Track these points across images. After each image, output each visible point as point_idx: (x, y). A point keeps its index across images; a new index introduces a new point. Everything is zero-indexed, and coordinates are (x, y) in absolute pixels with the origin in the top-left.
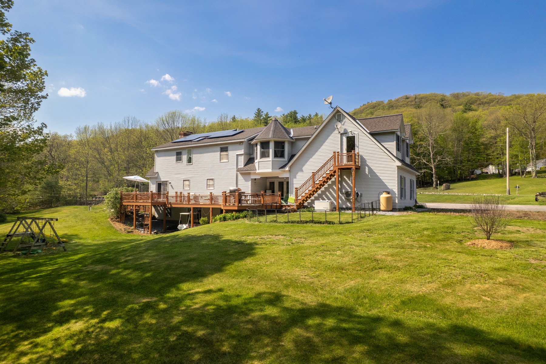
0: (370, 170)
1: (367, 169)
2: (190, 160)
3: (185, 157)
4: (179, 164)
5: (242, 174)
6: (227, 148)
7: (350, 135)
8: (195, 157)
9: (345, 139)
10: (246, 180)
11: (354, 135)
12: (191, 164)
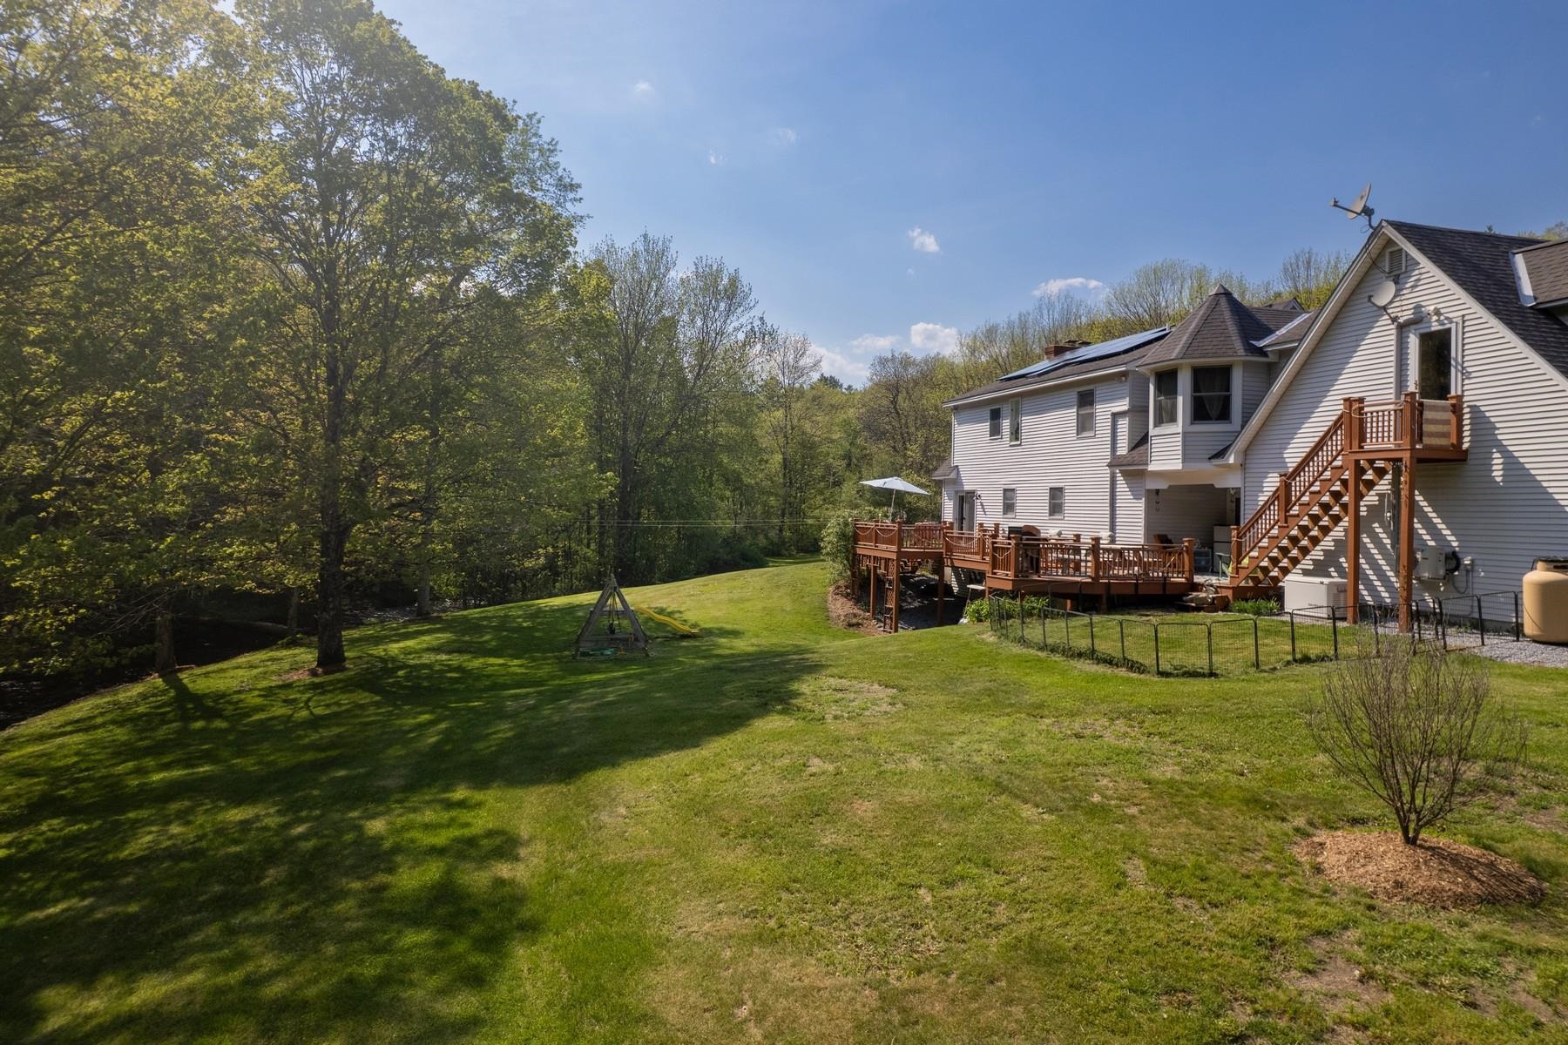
0: (1511, 462)
1: (1497, 460)
2: (1016, 433)
3: (1006, 424)
4: (997, 444)
5: (1124, 474)
6: (1094, 393)
7: (1435, 327)
8: (1027, 422)
9: (1413, 342)
10: (1135, 495)
11: (1448, 326)
12: (1019, 442)
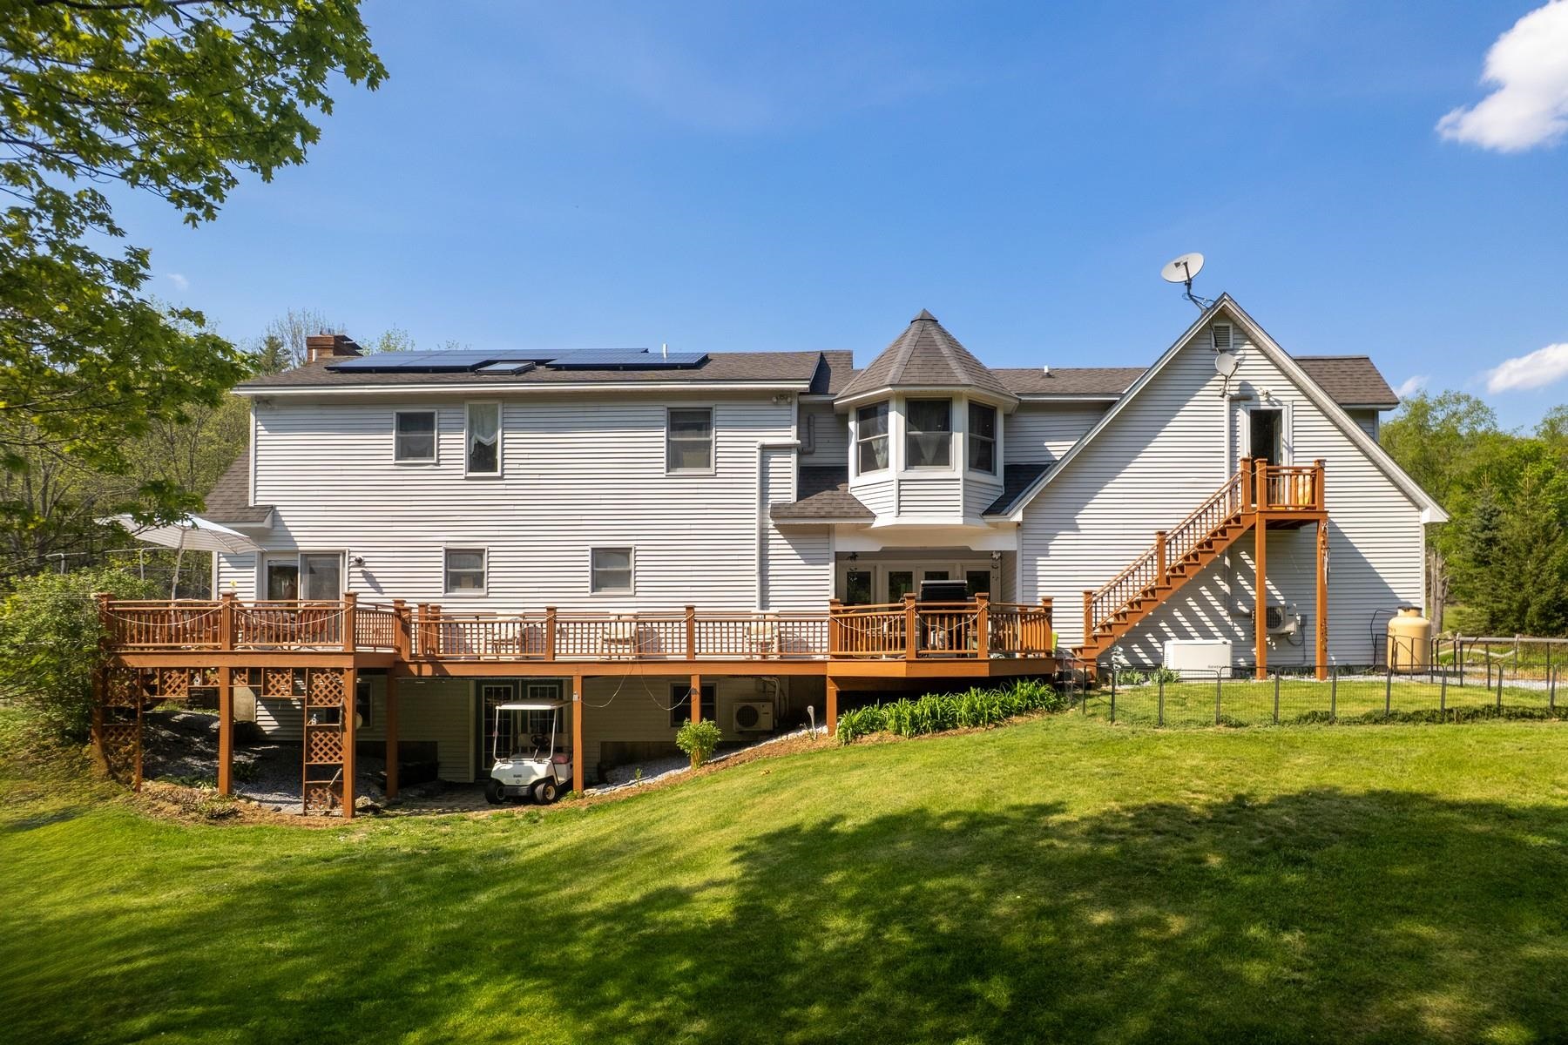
2: (483, 458)
3: (453, 444)
4: (418, 474)
5: (785, 530)
6: (707, 413)
7: (1265, 406)
8: (515, 445)
9: (1244, 420)
10: (810, 560)
11: (1278, 408)
12: (498, 474)
